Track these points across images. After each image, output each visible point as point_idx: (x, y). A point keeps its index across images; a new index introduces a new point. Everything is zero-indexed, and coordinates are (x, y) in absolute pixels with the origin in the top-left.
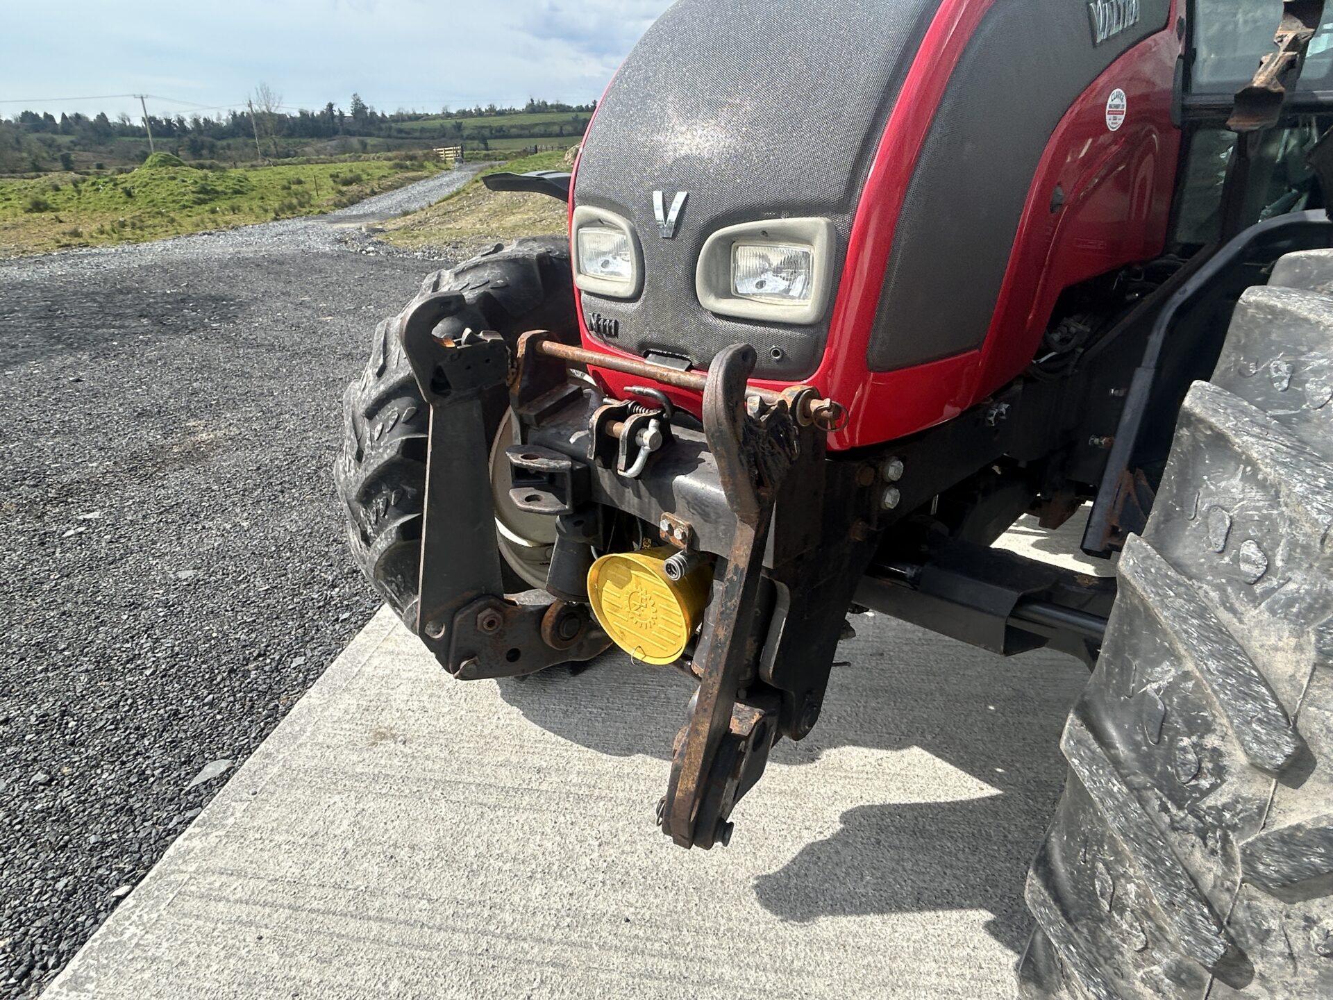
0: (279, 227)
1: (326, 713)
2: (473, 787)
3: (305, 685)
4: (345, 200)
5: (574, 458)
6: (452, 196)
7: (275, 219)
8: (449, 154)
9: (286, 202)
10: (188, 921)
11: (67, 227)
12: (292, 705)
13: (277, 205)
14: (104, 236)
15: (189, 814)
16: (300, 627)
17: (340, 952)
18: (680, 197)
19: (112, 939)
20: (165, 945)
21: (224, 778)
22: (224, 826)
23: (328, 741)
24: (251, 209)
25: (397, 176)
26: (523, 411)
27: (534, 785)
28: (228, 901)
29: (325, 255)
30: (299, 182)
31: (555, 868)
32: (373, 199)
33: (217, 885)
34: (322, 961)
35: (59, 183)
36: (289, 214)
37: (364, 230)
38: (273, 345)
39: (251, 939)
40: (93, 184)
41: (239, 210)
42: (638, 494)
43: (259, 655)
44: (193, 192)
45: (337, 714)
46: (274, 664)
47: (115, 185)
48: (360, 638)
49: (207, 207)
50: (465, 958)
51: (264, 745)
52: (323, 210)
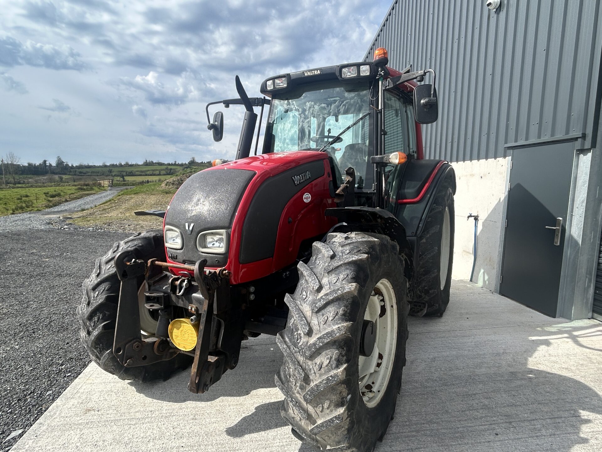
0: (15, 217)
1: (65, 407)
2: (126, 420)
3: (53, 400)
4: (51, 205)
5: (164, 293)
6: (107, 202)
7: (13, 214)
8: (106, 183)
9: (19, 205)
12: (48, 408)
13: (14, 207)
16: (49, 381)
18: (192, 225)
21: (21, 435)
22: (24, 448)
23: (67, 415)
25: (79, 193)
26: (149, 281)
27: (149, 416)
29: (42, 230)
30: (27, 196)
31: (157, 437)
32: (66, 204)
36: (20, 211)
37: (61, 218)
38: (19, 273)
42: (183, 301)
43: (31, 393)
45: (69, 406)
46: (38, 395)
48: (77, 380)
51: (38, 421)
52: (39, 209)
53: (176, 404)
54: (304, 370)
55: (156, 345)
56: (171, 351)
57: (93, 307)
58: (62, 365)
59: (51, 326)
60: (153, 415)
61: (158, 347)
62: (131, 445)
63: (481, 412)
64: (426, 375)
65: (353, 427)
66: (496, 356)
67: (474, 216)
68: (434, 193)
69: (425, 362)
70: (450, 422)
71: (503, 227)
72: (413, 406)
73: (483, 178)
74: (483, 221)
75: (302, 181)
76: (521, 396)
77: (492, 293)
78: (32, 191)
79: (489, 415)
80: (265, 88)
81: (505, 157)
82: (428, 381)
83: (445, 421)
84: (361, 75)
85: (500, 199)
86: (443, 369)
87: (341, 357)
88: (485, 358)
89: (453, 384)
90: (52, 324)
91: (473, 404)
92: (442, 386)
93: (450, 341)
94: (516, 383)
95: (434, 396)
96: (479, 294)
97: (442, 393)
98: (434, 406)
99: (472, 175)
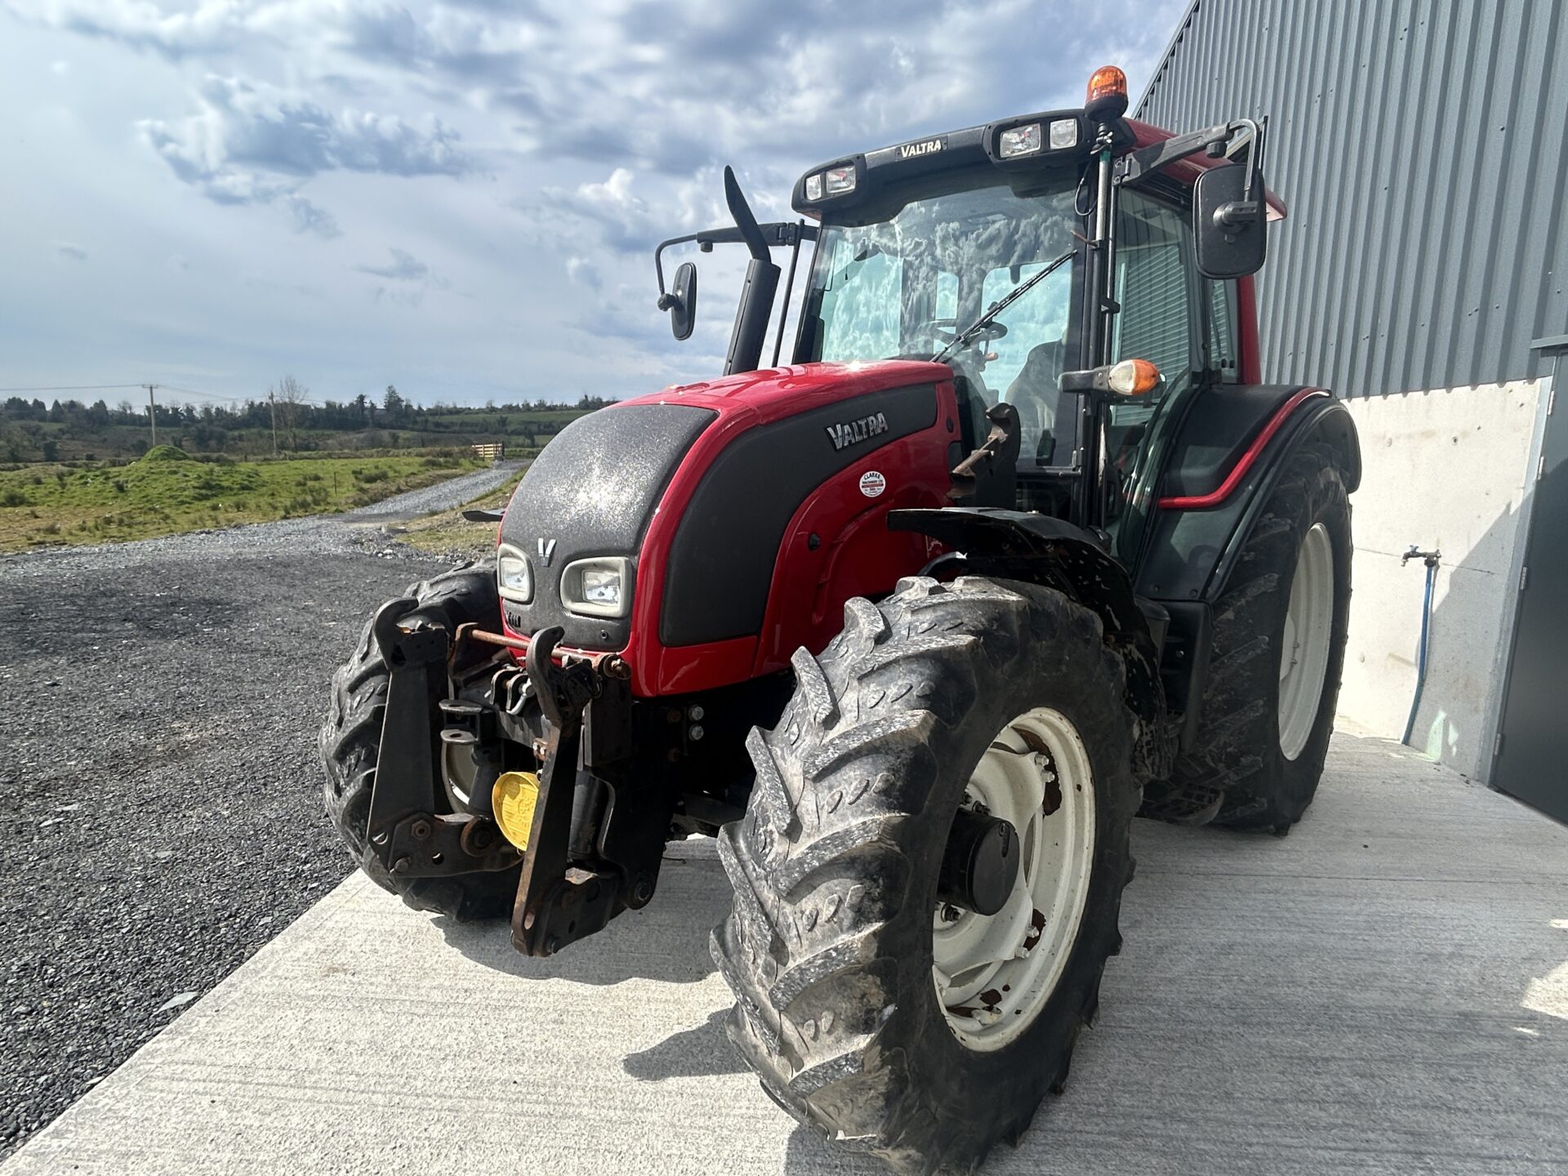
0: (288, 526)
1: (288, 955)
2: (408, 1003)
3: (270, 937)
5: (485, 707)
6: (487, 496)
7: (285, 518)
8: (488, 451)
9: (300, 499)
10: (152, 1094)
11: (42, 524)
12: (256, 951)
13: (288, 503)
14: (85, 533)
15: (157, 1029)
16: (270, 894)
17: (278, 1108)
18: (552, 543)
19: (88, 1107)
20: (133, 1108)
21: (189, 1004)
22: (188, 1033)
23: (286, 975)
24: (258, 506)
25: (430, 473)
26: (457, 677)
27: (460, 1001)
28: (188, 1080)
29: (336, 557)
30: (317, 478)
31: (465, 1053)
32: (398, 497)
33: (179, 1071)
34: (263, 1114)
35: (41, 475)
36: (301, 512)
37: (383, 530)
38: (268, 650)
39: (205, 1102)
40: (82, 477)
41: (244, 506)
42: (522, 729)
43: (230, 916)
44: (194, 487)
45: (297, 955)
46: (243, 923)
47: (107, 478)
48: (325, 900)
49: (208, 503)
50: (380, 1109)
51: (227, 980)
52: (341, 508)
53: (525, 980)
54: (772, 925)
55: (466, 831)
56: (504, 849)
57: (348, 731)
58: (305, 863)
59: (303, 772)
60: (468, 1001)
61: (471, 837)
62: (404, 1060)
63: (1332, 1111)
64: (1191, 989)
65: (902, 1092)
66: (1425, 960)
67: (1424, 555)
68: (1267, 481)
69: (1200, 953)
70: (1228, 1125)
71: (1514, 591)
72: (1132, 1067)
73: (1459, 442)
74: (1453, 569)
75: (858, 438)
76: (1477, 1086)
77: (1467, 782)
78: (328, 467)
79: (1357, 1123)
80: (802, 197)
81: (1531, 377)
82: (1194, 1005)
83: (1217, 1120)
84: (1053, 146)
85: (1509, 506)
86: (1247, 978)
87: (866, 902)
88: (1389, 963)
89: (1268, 1024)
90: (306, 769)
91: (1313, 1086)
92: (1231, 1025)
93: (1291, 904)
94: (1469, 1044)
95: (1202, 1049)
96: (1421, 780)
97: (1227, 1043)
98: (1192, 1074)
99: (1428, 434)
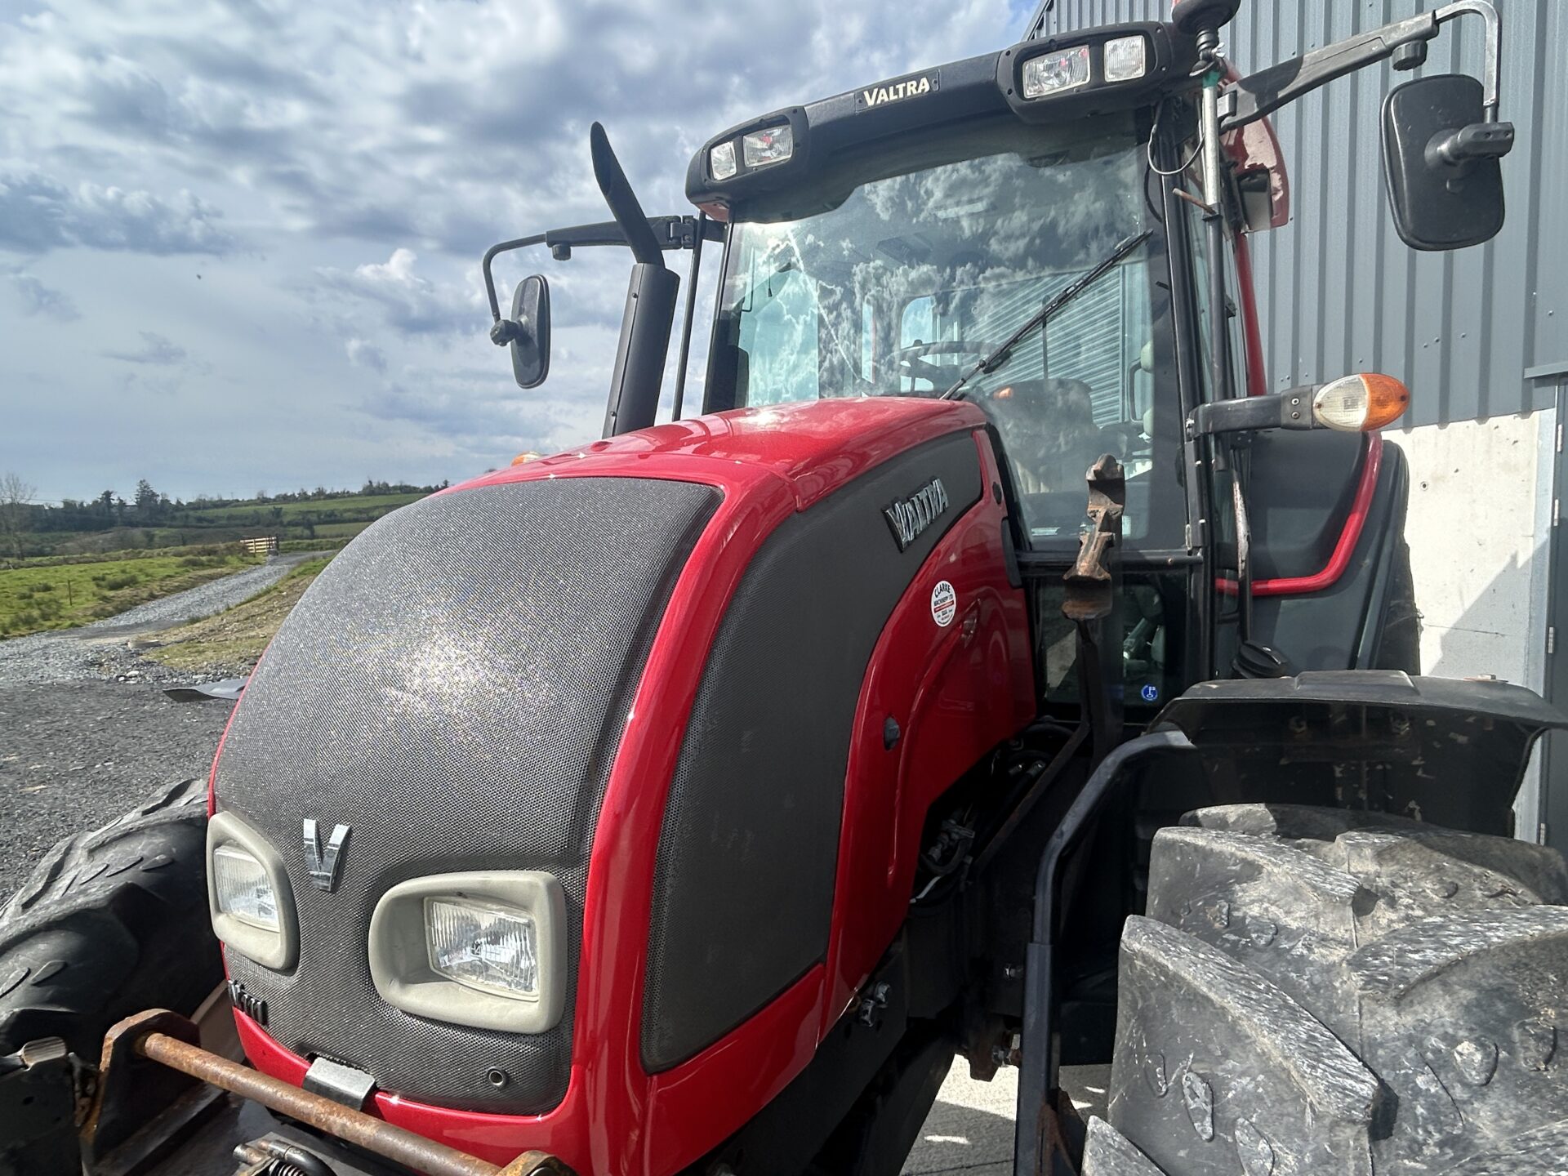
0: (6, 649)
4: (110, 608)
6: (259, 596)
8: (260, 545)
13: (8, 620)
18: (339, 834)
25: (187, 575)
26: (102, 1169)
30: (47, 589)
32: (151, 604)
37: (130, 645)
52: (77, 622)
68: (1386, 551)
71: (1537, 655)
78: (59, 575)
80: (704, 175)
84: (1110, 77)
85: (1514, 558)
